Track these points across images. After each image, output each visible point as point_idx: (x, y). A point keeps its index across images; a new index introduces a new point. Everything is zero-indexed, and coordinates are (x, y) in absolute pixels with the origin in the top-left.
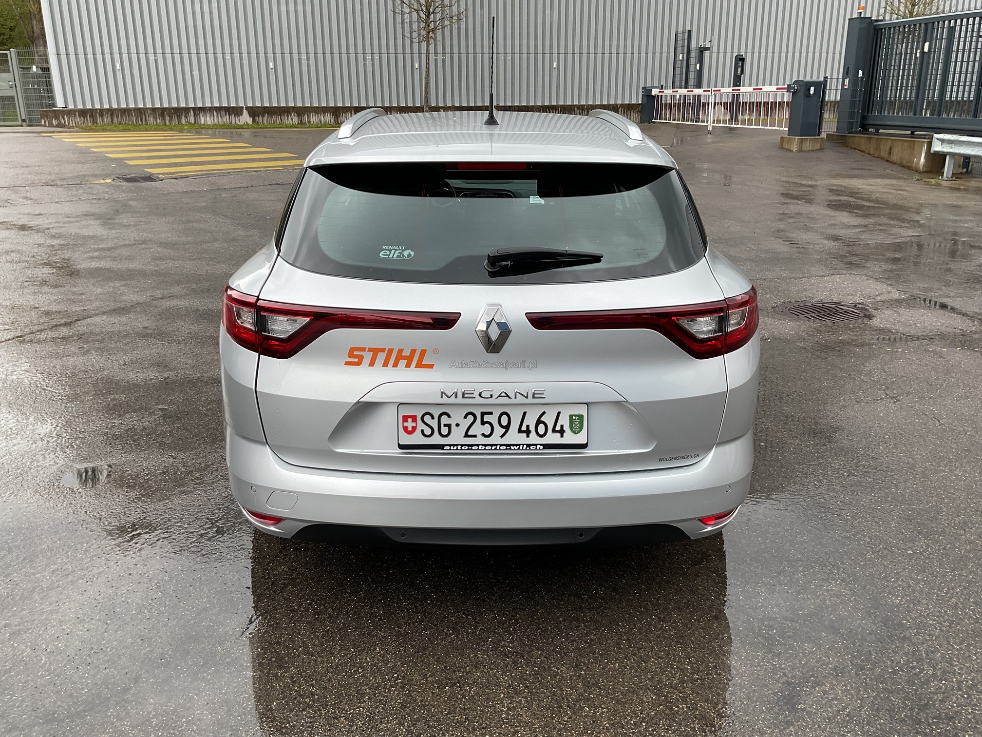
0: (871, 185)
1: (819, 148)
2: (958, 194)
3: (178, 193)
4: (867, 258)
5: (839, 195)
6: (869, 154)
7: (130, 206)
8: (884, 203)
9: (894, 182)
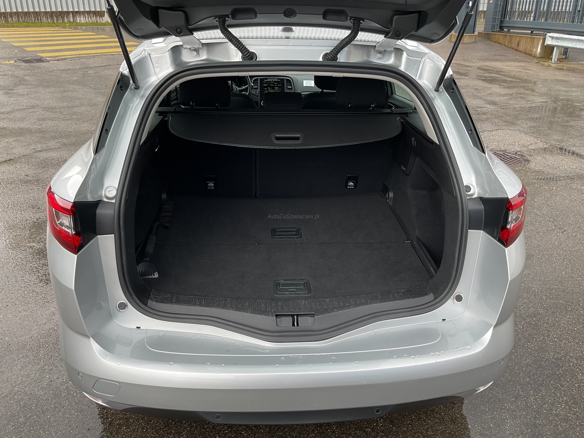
0: (508, 66)
1: (474, 41)
2: (563, 73)
3: (59, 70)
4: (517, 117)
5: (490, 73)
6: (505, 45)
7: (25, 80)
8: (519, 79)
9: (522, 64)
